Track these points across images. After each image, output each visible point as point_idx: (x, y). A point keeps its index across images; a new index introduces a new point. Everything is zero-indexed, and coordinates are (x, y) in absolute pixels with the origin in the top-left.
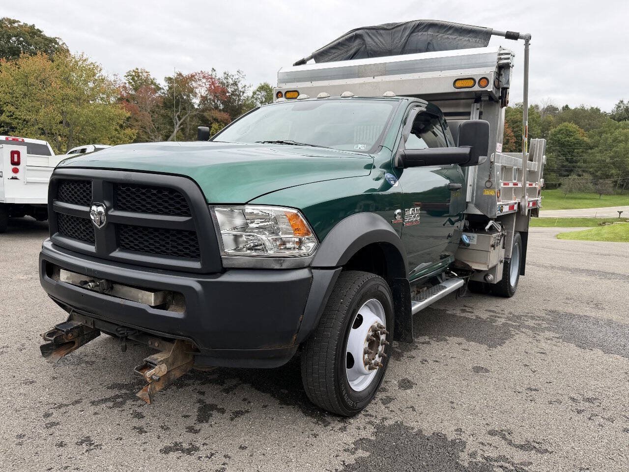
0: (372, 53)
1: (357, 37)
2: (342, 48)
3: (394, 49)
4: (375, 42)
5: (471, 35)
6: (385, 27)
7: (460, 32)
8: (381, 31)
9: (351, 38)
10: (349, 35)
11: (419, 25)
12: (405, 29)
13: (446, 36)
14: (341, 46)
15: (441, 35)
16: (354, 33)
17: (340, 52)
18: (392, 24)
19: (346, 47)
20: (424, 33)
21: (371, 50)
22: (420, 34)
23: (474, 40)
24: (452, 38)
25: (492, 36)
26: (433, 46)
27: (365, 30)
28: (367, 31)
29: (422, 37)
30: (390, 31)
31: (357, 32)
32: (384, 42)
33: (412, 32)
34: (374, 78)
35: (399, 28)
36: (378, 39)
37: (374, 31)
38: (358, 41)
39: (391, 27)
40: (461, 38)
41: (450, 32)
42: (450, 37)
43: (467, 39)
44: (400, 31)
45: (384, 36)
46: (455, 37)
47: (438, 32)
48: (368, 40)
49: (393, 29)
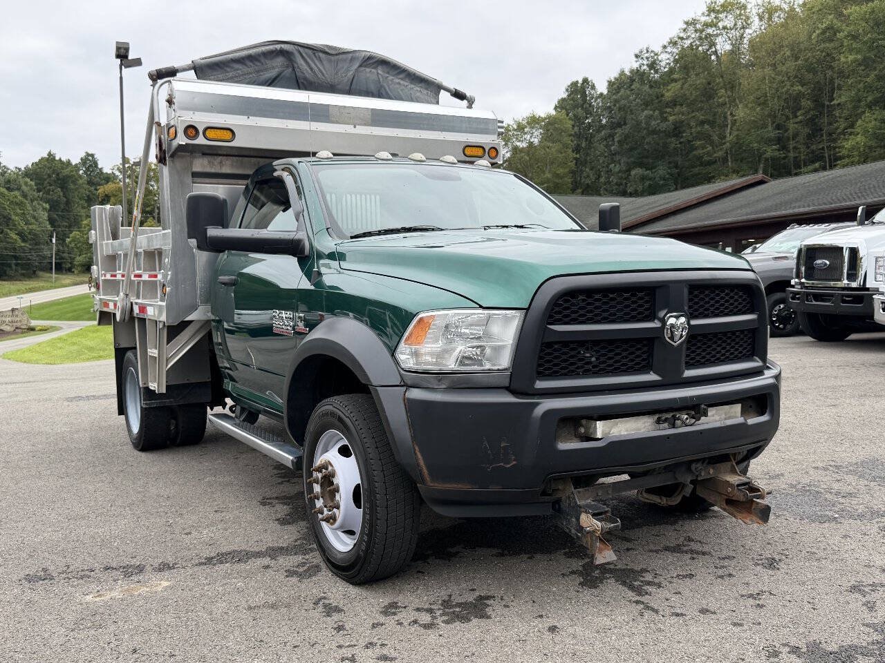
0: (305, 82)
1: (282, 53)
2: (251, 64)
3: (338, 84)
4: (311, 69)
5: (423, 85)
6: (327, 50)
7: (413, 79)
8: (321, 54)
9: (271, 52)
10: (268, 48)
11: (370, 58)
12: (352, 59)
13: (397, 81)
14: (251, 61)
15: (391, 78)
16: (278, 47)
17: (246, 70)
18: (335, 48)
19: (259, 64)
20: (373, 70)
21: (305, 79)
22: (368, 70)
23: (425, 92)
24: (404, 85)
25: (442, 91)
26: (385, 89)
27: (296, 47)
28: (300, 48)
29: (370, 74)
30: (333, 58)
31: (283, 46)
32: (324, 72)
33: (360, 66)
34: (355, 127)
35: (344, 56)
36: (315, 64)
37: (310, 52)
38: (280, 61)
39: (333, 52)
40: (412, 86)
41: (401, 76)
42: (402, 82)
43: (419, 89)
44: (345, 60)
45: (324, 63)
46: (407, 84)
47: (388, 73)
48: (300, 61)
49: (336, 55)
